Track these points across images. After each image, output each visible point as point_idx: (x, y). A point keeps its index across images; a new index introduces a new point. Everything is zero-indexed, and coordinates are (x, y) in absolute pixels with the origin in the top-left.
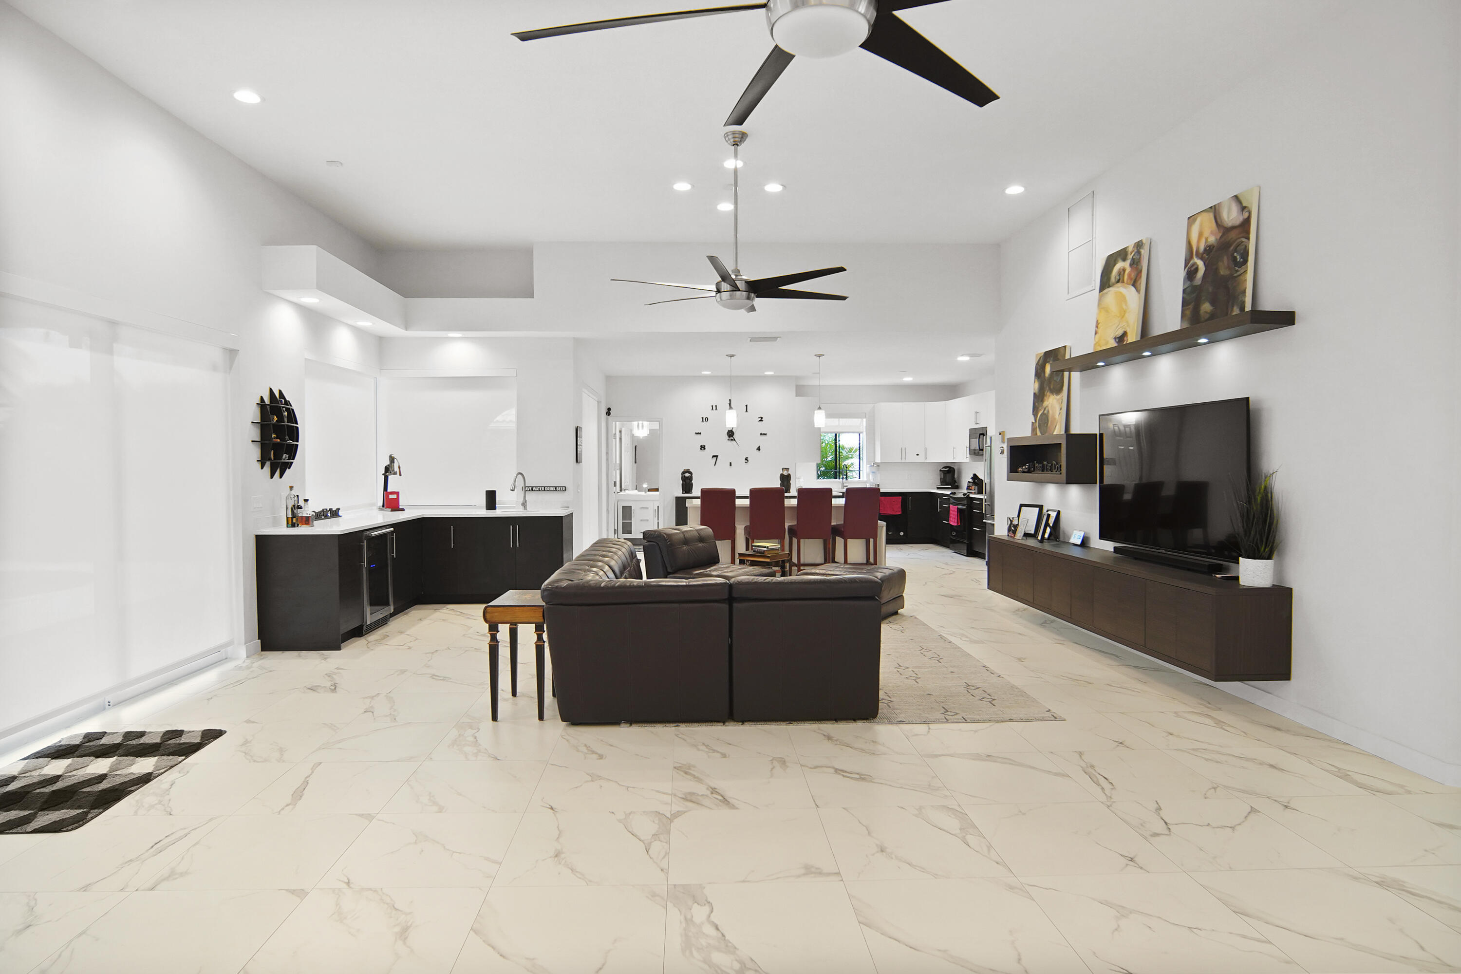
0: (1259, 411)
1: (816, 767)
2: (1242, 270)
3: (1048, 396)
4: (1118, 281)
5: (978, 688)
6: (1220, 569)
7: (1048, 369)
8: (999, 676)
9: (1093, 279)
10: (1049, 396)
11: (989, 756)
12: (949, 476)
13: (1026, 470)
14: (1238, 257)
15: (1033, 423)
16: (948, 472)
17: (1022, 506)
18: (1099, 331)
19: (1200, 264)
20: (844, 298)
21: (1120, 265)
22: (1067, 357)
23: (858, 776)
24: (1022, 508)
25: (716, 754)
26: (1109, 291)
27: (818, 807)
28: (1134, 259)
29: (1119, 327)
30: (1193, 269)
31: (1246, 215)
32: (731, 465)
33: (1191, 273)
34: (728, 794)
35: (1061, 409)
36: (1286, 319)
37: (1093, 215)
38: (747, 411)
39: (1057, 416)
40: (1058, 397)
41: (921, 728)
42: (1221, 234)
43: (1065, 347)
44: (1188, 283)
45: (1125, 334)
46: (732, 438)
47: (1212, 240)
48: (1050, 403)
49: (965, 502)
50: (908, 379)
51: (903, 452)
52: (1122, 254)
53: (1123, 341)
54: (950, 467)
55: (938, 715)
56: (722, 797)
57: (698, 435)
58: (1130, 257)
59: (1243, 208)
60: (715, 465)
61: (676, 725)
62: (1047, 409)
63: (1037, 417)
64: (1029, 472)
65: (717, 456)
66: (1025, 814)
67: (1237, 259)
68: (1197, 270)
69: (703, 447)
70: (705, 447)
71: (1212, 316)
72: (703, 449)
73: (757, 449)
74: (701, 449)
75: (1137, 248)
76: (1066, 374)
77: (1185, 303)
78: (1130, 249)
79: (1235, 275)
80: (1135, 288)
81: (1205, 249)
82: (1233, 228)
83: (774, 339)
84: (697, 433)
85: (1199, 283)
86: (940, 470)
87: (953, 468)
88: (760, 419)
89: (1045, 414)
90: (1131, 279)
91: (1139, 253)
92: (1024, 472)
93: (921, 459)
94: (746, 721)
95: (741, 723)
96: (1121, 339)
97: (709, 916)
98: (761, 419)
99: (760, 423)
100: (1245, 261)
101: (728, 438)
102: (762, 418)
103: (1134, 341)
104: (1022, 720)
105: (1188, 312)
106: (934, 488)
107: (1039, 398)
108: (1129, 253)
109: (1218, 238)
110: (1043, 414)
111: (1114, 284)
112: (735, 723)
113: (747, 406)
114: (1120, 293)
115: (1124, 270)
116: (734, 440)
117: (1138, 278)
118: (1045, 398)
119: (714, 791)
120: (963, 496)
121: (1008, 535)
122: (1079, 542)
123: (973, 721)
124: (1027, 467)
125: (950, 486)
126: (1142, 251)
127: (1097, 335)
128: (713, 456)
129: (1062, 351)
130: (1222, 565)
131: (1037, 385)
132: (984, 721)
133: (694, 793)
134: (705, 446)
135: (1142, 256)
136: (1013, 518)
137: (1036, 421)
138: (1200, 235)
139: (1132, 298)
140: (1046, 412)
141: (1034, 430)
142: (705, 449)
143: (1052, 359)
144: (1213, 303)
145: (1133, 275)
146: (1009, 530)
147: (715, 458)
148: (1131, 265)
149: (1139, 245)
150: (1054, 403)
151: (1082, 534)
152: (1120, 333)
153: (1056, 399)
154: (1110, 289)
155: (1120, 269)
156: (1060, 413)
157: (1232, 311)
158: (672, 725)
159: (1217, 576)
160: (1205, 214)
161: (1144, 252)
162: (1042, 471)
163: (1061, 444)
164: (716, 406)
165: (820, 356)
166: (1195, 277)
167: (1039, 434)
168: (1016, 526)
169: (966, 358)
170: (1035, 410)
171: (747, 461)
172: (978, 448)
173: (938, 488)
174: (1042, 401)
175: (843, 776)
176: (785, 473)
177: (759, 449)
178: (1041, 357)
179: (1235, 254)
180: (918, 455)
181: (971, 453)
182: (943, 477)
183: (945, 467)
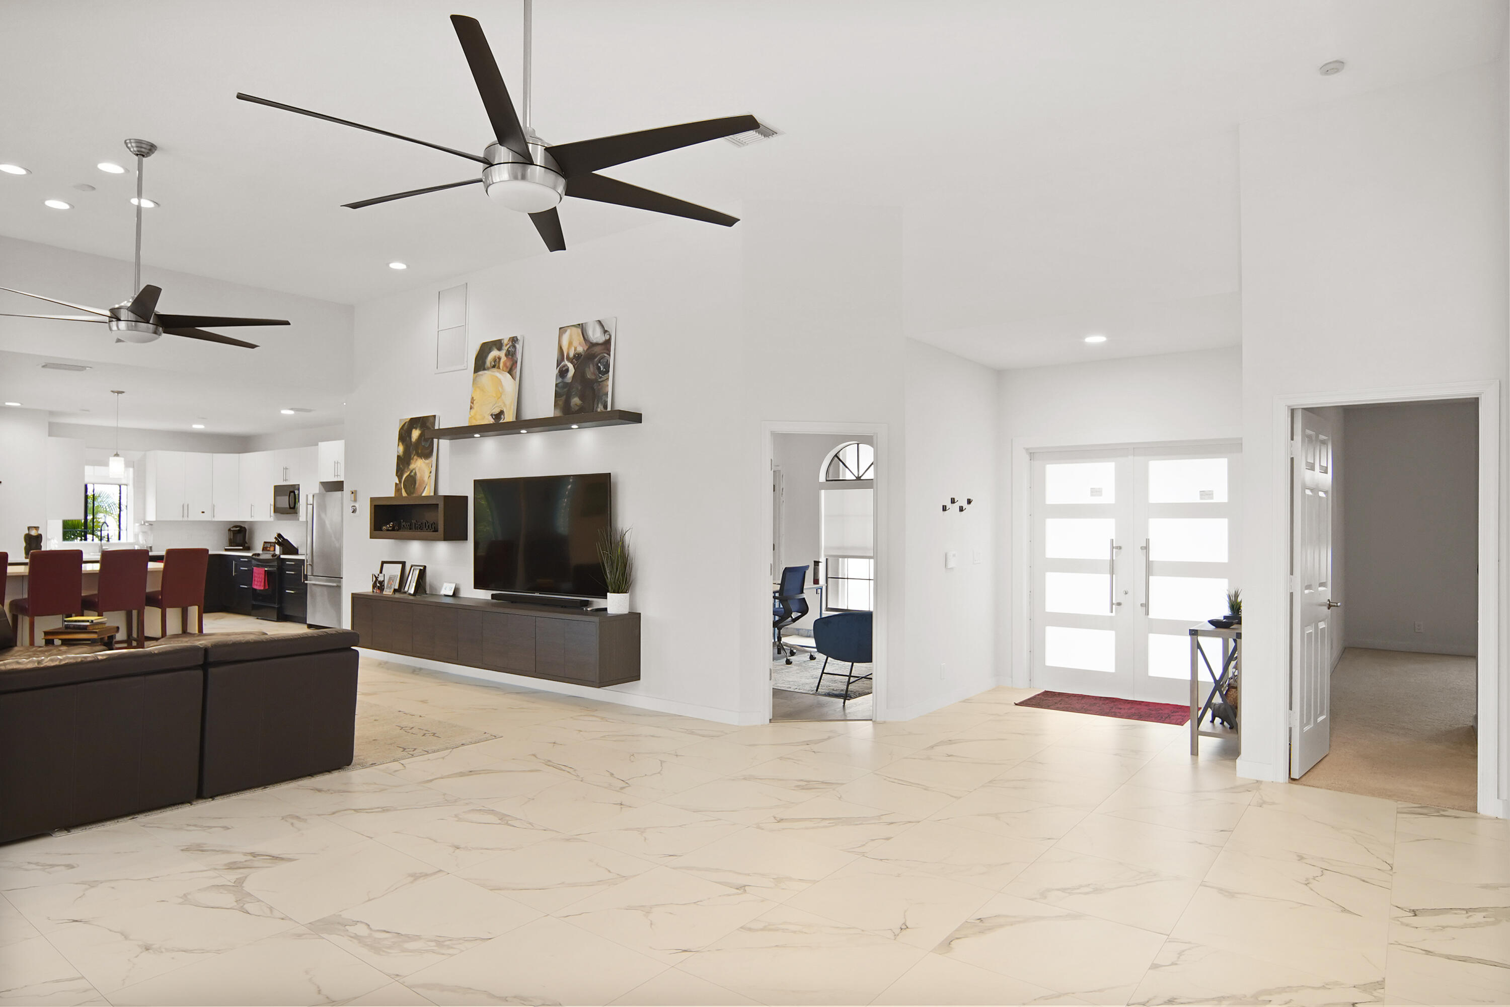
0: (616, 484)
1: (334, 813)
2: (604, 377)
3: (415, 460)
4: (494, 367)
5: (412, 728)
6: (587, 604)
7: (416, 434)
8: (420, 716)
9: (466, 360)
10: (417, 460)
11: (471, 771)
12: (239, 538)
13: (390, 528)
14: (601, 367)
15: (396, 484)
16: (239, 531)
17: (383, 563)
18: (475, 406)
19: (570, 366)
20: (253, 346)
21: (494, 353)
22: (436, 427)
23: (380, 810)
24: (385, 565)
25: (213, 829)
26: (485, 374)
27: (372, 838)
28: (510, 351)
29: (496, 405)
30: (564, 369)
31: (607, 337)
33: (563, 373)
34: (275, 852)
35: (431, 472)
36: (635, 418)
37: (466, 304)
39: (426, 479)
40: (427, 461)
41: (395, 766)
42: (587, 347)
43: (435, 416)
44: (560, 380)
45: (502, 412)
47: (580, 349)
48: (417, 466)
49: (275, 563)
50: (198, 427)
51: (185, 508)
52: (498, 344)
53: (500, 419)
54: (241, 527)
55: (399, 753)
56: (270, 856)
58: (505, 348)
59: (605, 332)
61: (131, 817)
62: (414, 471)
63: (402, 478)
64: (393, 530)
66: (533, 799)
67: (601, 369)
68: (567, 370)
71: (581, 410)
75: (512, 342)
76: (435, 440)
77: (557, 395)
78: (505, 342)
79: (600, 380)
80: (511, 375)
81: (574, 356)
82: (597, 344)
83: (81, 368)
85: (570, 381)
86: (229, 530)
87: (245, 528)
89: (412, 476)
90: (507, 367)
91: (514, 347)
92: (388, 530)
93: (206, 517)
94: (217, 795)
95: (210, 799)
96: (498, 416)
97: (371, 929)
100: (607, 371)
103: (511, 421)
104: (471, 743)
105: (561, 403)
106: (222, 550)
107: (403, 462)
108: (504, 345)
109: (585, 349)
110: (409, 475)
111: (488, 369)
112: (204, 800)
114: (497, 377)
115: (500, 358)
117: (513, 368)
118: (412, 461)
119: (254, 855)
120: (271, 558)
121: (373, 592)
122: (451, 594)
123: (434, 752)
124: (391, 525)
125: (241, 548)
126: (517, 346)
127: (473, 411)
129: (431, 419)
130: (588, 601)
131: (401, 448)
132: (443, 750)
133: (235, 862)
135: (517, 350)
136: (379, 575)
137: (400, 482)
138: (570, 344)
139: (508, 383)
140: (412, 474)
141: (398, 489)
143: (419, 425)
144: (582, 398)
145: (509, 364)
146: (374, 586)
148: (506, 355)
149: (514, 340)
150: (419, 466)
151: (453, 586)
152: (497, 411)
153: (424, 463)
154: (485, 372)
155: (495, 357)
156: (429, 476)
157: (597, 407)
158: (125, 819)
159: (588, 609)
160: (574, 329)
161: (519, 347)
162: (410, 529)
163: (438, 504)
165: (119, 392)
166: (566, 376)
167: (404, 494)
168: (382, 583)
169: (292, 412)
170: (399, 473)
172: (288, 506)
173: (226, 550)
174: (408, 464)
175: (367, 812)
176: (34, 533)
178: (406, 423)
179: (599, 364)
180: (203, 512)
181: (275, 512)
182: (232, 538)
183: (236, 527)
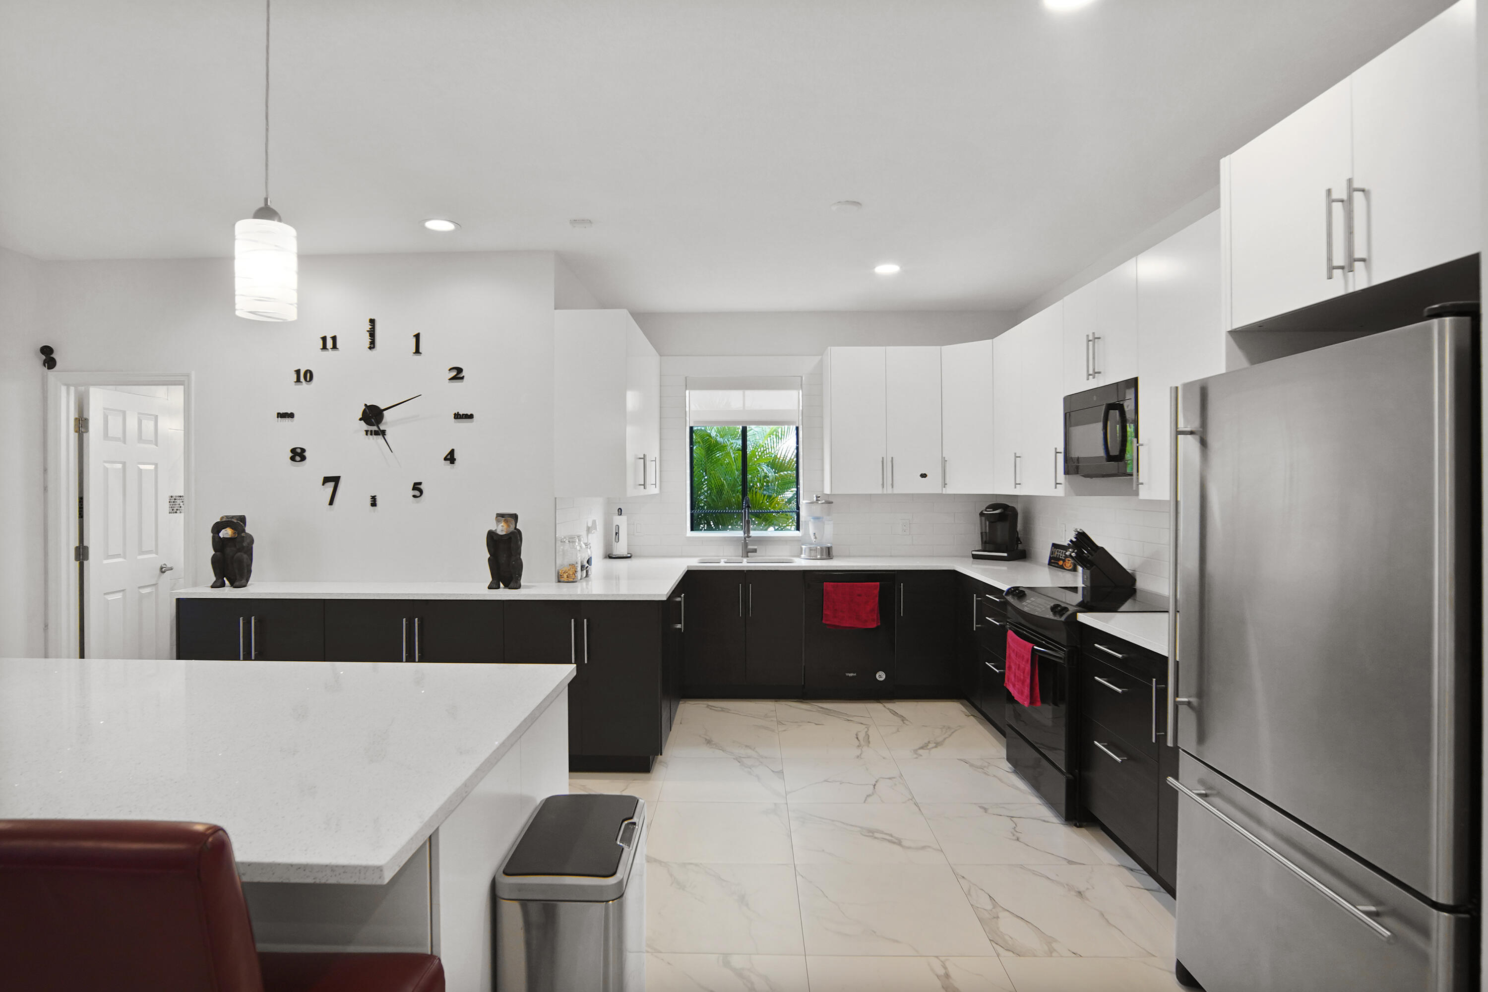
12: (1002, 530)
16: (1001, 518)
32: (374, 504)
38: (417, 351)
46: (375, 428)
49: (1067, 634)
51: (888, 467)
54: (1005, 507)
57: (287, 421)
60: (331, 503)
65: (336, 480)
69: (298, 455)
70: (306, 454)
72: (298, 458)
73: (446, 459)
74: (293, 459)
84: (281, 416)
86: (982, 514)
88: (454, 373)
93: (931, 486)
98: (458, 374)
99: (457, 384)
101: (364, 426)
102: (459, 370)
106: (962, 562)
113: (417, 337)
116: (383, 433)
120: (1050, 615)
125: (1005, 555)
128: (327, 480)
134: (303, 450)
142: (303, 458)
147: (332, 484)
164: (334, 339)
171: (417, 493)
172: (1101, 453)
176: (501, 529)
177: (451, 458)
180: (924, 476)
181: (1067, 472)
182: (988, 531)
183: (994, 507)
